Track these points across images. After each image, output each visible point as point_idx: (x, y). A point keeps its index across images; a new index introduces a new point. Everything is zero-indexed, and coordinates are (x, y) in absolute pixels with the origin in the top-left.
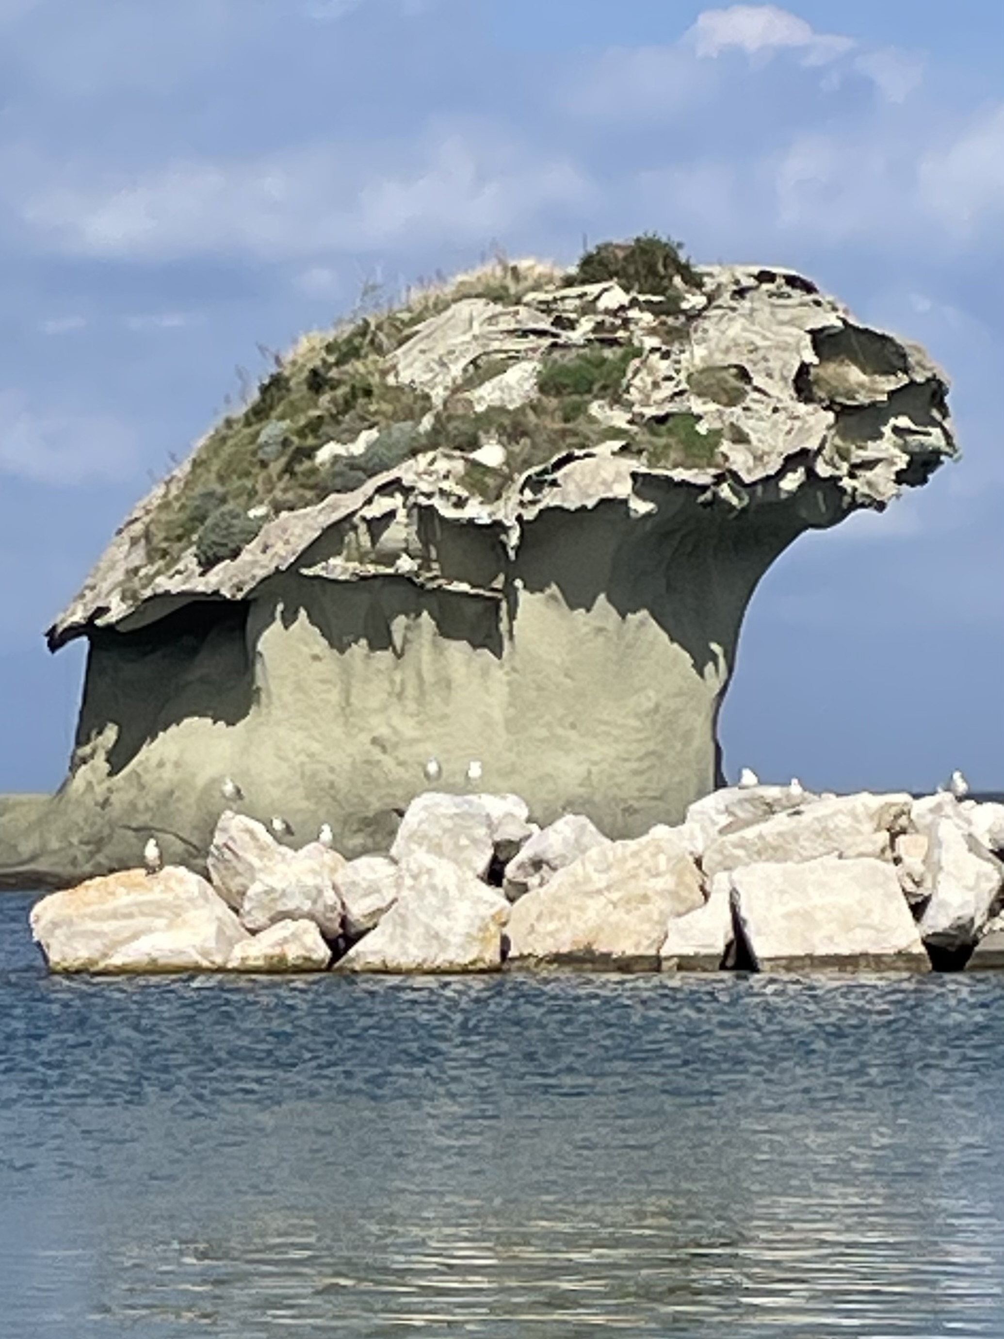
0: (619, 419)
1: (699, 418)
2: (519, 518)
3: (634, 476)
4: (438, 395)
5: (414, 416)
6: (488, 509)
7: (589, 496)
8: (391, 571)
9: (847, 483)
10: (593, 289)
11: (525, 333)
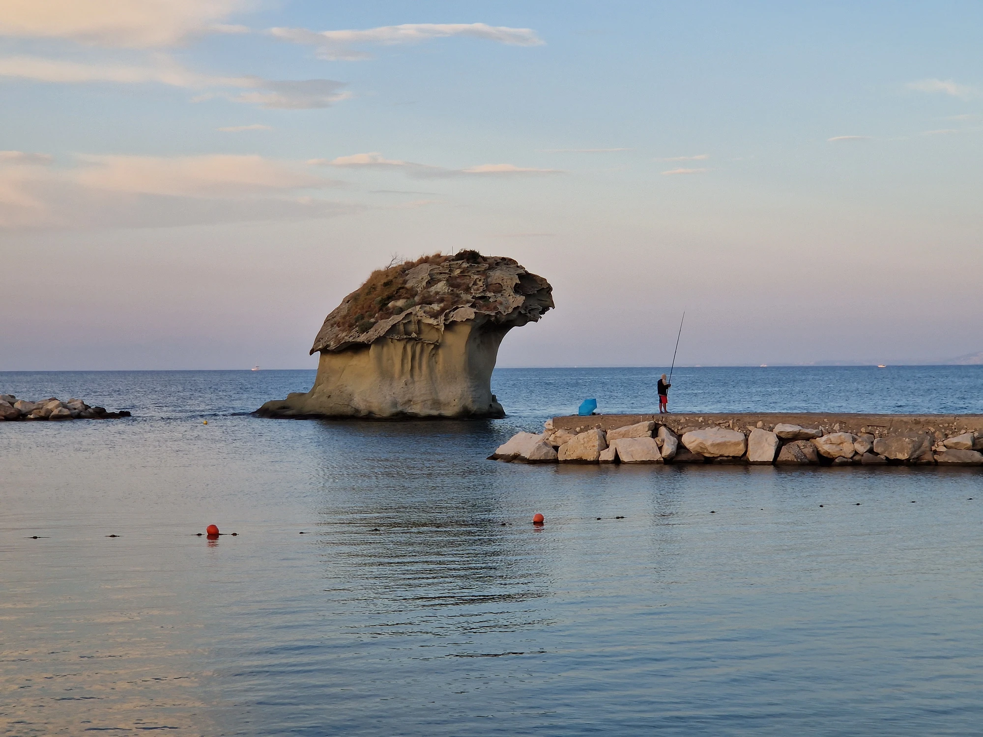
0: (469, 297)
1: (490, 298)
2: (444, 323)
3: (475, 312)
4: (419, 290)
5: (413, 296)
6: (436, 320)
7: (464, 318)
8: (410, 337)
9: (528, 315)
10: (460, 262)
11: (441, 273)
